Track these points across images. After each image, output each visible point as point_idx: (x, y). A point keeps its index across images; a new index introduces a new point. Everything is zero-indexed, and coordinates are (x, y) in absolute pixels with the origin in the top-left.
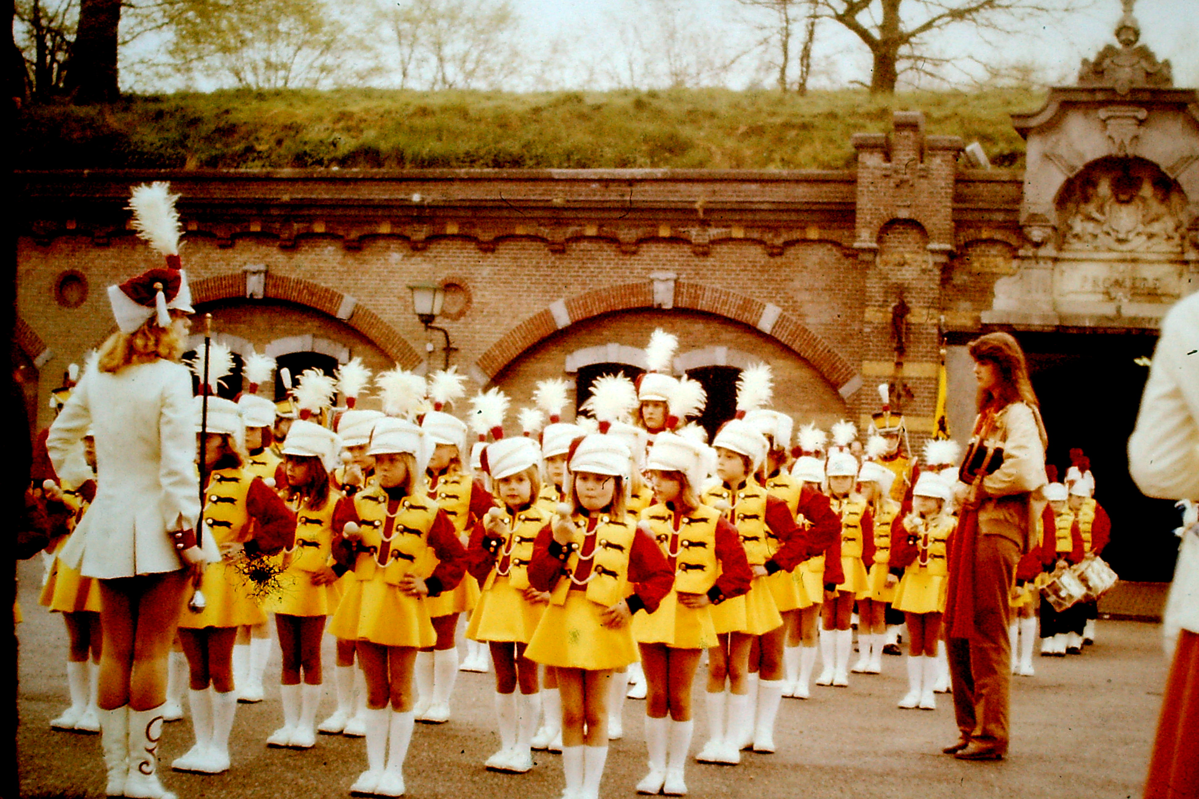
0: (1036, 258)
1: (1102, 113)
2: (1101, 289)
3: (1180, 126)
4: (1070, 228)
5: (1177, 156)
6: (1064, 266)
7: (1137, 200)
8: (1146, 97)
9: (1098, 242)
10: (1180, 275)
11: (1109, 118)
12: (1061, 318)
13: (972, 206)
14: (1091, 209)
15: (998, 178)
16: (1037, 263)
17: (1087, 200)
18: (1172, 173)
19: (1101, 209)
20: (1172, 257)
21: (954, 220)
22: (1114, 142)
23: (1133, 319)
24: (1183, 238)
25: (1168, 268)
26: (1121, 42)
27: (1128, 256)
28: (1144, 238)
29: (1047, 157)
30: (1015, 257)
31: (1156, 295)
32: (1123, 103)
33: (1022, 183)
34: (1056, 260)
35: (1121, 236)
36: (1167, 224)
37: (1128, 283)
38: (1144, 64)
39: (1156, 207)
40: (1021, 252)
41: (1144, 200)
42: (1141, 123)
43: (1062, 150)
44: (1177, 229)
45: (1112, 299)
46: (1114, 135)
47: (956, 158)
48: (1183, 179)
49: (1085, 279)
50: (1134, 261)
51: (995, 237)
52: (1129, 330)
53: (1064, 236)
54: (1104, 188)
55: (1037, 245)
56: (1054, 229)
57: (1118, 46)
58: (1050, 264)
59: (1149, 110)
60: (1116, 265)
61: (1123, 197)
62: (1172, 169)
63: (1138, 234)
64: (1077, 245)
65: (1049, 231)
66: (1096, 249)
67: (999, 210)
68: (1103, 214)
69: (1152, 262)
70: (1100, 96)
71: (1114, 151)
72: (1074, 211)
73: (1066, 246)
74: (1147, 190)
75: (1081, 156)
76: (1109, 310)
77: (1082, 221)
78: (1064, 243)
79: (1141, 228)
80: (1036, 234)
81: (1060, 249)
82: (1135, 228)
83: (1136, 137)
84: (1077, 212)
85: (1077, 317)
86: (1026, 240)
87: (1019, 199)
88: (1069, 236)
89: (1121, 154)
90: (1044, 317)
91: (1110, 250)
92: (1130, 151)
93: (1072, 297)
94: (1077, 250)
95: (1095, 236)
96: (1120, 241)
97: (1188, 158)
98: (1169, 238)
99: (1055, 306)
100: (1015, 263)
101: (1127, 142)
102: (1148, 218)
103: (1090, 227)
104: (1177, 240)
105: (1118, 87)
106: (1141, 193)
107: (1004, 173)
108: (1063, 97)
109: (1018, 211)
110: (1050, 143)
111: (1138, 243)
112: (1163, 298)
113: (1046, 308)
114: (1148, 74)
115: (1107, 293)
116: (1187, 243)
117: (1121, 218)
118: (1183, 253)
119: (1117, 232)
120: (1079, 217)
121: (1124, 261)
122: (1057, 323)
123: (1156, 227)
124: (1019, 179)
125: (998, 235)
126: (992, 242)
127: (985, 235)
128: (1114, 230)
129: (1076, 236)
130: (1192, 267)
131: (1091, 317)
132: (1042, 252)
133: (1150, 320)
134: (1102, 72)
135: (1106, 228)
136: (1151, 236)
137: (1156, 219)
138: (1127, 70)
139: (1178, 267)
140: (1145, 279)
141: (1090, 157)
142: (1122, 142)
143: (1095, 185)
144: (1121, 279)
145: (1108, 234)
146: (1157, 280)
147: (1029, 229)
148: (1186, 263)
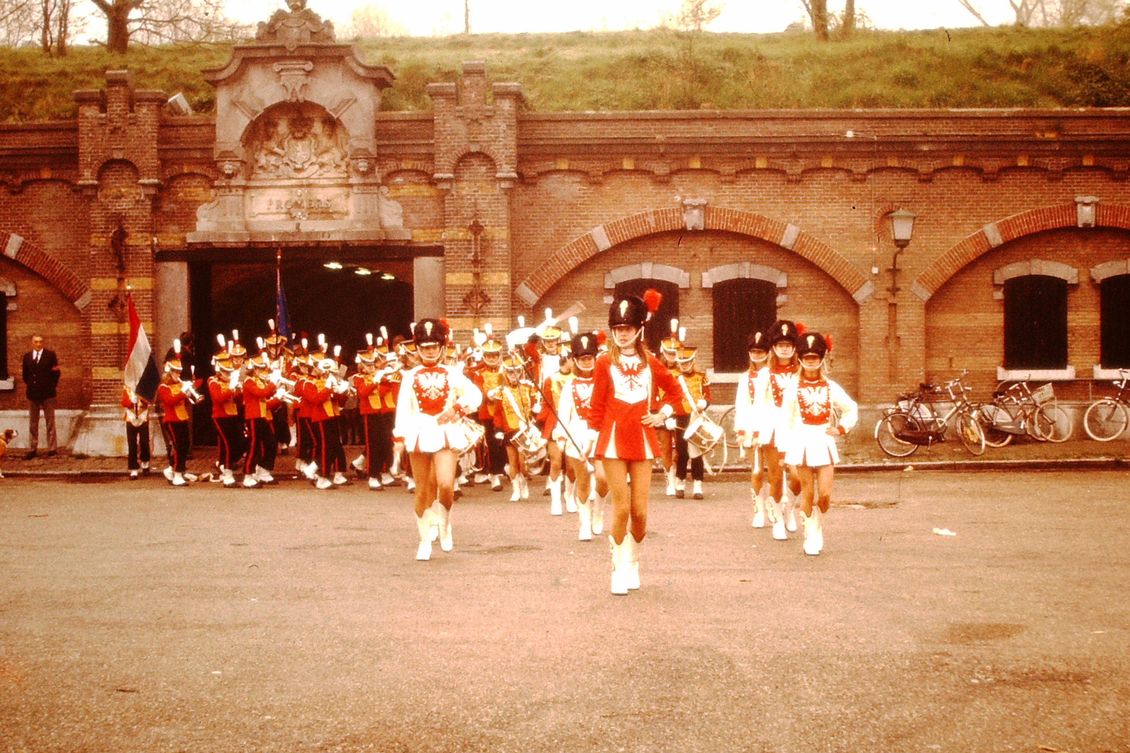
0: (229, 187)
1: (276, 67)
2: (284, 210)
3: (340, 74)
4: (257, 161)
5: (338, 99)
6: (253, 193)
7: (310, 136)
8: (311, 52)
9: (280, 172)
10: (348, 196)
11: (282, 70)
12: (251, 235)
13: (173, 146)
14: (273, 145)
15: (194, 123)
16: (230, 191)
17: (269, 137)
18: (336, 113)
19: (280, 145)
20: (340, 181)
21: (159, 159)
22: (287, 90)
23: (309, 234)
24: (348, 166)
25: (338, 191)
26: (291, 7)
27: (305, 182)
28: (317, 167)
29: (234, 104)
30: (213, 187)
31: (329, 213)
32: (294, 58)
33: (215, 125)
34: (245, 188)
35: (298, 166)
36: (336, 154)
37: (305, 204)
38: (308, 24)
39: (325, 141)
40: (216, 183)
41: (315, 136)
42: (309, 73)
43: (245, 97)
44: (342, 159)
45: (293, 218)
46: (287, 84)
47: (159, 106)
48: (344, 118)
49: (271, 203)
50: (309, 186)
51: (195, 171)
52: (307, 243)
53: (252, 168)
54: (283, 127)
55: (230, 177)
56: (243, 162)
57: (288, 10)
58: (240, 192)
59: (314, 63)
60: (294, 190)
61: (297, 135)
62: (335, 110)
63: (312, 164)
64: (262, 175)
65: (238, 164)
66: (279, 177)
67: (195, 149)
68: (283, 149)
69: (323, 187)
70: (273, 53)
71: (288, 98)
72: (259, 147)
73: (253, 176)
74: (318, 127)
75: (261, 102)
76: (290, 227)
77: (266, 155)
78: (252, 174)
79: (314, 159)
80: (228, 167)
81: (249, 179)
82: (309, 159)
83: (305, 86)
84: (262, 148)
85: (264, 234)
86: (220, 172)
87: (212, 139)
88: (256, 167)
89: (294, 100)
90: (237, 235)
91: (290, 178)
92: (301, 97)
93: (261, 217)
94: (261, 180)
95: (278, 167)
96: (296, 170)
97: (349, 101)
98: (338, 166)
99: (246, 226)
100: (213, 192)
101: (297, 89)
102: (319, 151)
103: (273, 159)
104: (344, 168)
105: (287, 45)
106: (313, 131)
107: (201, 118)
108: (243, 54)
109: (212, 149)
110: (235, 94)
111: (312, 171)
112: (334, 216)
113: (239, 228)
114: (313, 33)
115: (289, 213)
116: (351, 169)
117: (298, 152)
118: (349, 177)
119: (295, 162)
120: (264, 152)
121: (301, 186)
122: (248, 240)
123: (326, 158)
124: (213, 123)
125: (198, 170)
126: (192, 175)
127: (186, 170)
128: (291, 161)
129: (261, 167)
130: (355, 190)
131: (277, 234)
132: (233, 182)
133: (324, 233)
134: (275, 33)
135: (286, 160)
136: (322, 165)
137: (326, 151)
138: (296, 30)
139: (345, 189)
140: (319, 201)
141: (268, 104)
142: (294, 89)
143: (275, 125)
144: (299, 202)
145: (287, 164)
146: (328, 201)
147: (221, 163)
148: (351, 186)
